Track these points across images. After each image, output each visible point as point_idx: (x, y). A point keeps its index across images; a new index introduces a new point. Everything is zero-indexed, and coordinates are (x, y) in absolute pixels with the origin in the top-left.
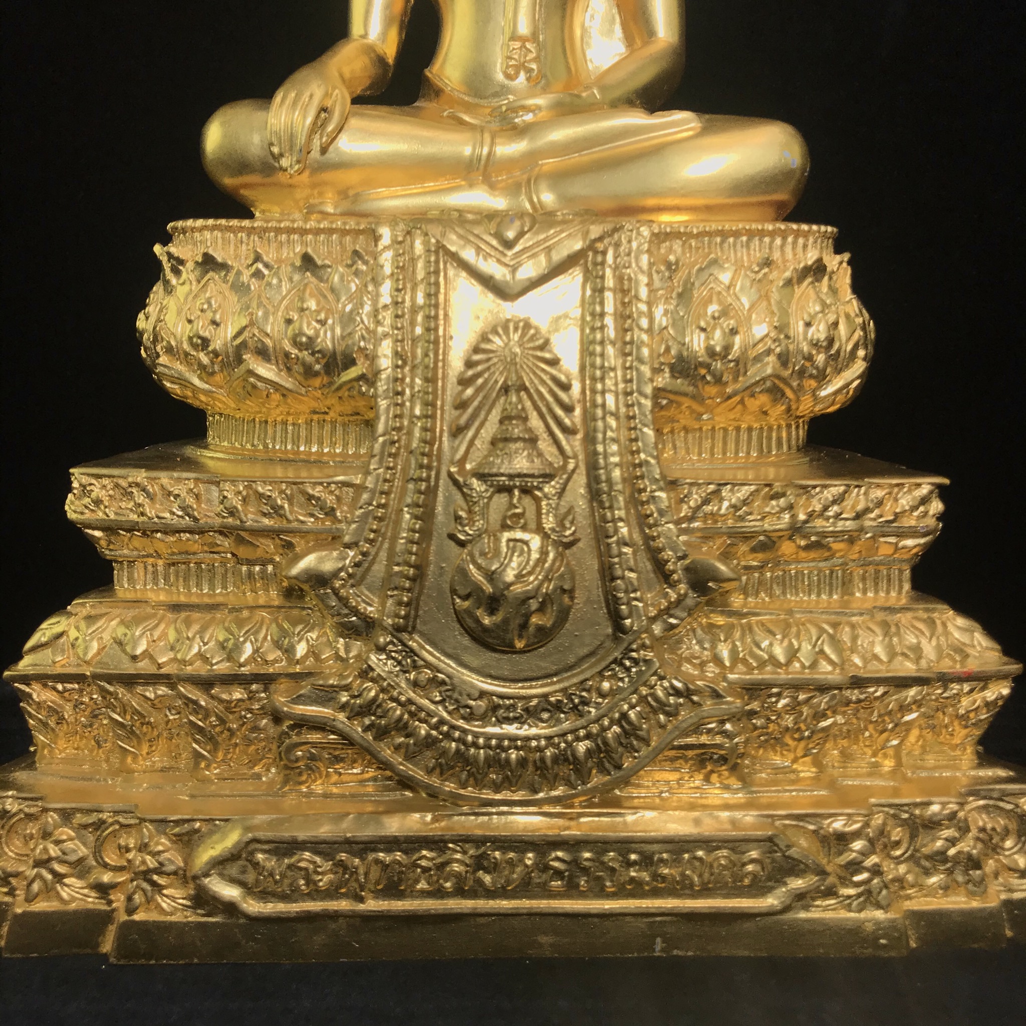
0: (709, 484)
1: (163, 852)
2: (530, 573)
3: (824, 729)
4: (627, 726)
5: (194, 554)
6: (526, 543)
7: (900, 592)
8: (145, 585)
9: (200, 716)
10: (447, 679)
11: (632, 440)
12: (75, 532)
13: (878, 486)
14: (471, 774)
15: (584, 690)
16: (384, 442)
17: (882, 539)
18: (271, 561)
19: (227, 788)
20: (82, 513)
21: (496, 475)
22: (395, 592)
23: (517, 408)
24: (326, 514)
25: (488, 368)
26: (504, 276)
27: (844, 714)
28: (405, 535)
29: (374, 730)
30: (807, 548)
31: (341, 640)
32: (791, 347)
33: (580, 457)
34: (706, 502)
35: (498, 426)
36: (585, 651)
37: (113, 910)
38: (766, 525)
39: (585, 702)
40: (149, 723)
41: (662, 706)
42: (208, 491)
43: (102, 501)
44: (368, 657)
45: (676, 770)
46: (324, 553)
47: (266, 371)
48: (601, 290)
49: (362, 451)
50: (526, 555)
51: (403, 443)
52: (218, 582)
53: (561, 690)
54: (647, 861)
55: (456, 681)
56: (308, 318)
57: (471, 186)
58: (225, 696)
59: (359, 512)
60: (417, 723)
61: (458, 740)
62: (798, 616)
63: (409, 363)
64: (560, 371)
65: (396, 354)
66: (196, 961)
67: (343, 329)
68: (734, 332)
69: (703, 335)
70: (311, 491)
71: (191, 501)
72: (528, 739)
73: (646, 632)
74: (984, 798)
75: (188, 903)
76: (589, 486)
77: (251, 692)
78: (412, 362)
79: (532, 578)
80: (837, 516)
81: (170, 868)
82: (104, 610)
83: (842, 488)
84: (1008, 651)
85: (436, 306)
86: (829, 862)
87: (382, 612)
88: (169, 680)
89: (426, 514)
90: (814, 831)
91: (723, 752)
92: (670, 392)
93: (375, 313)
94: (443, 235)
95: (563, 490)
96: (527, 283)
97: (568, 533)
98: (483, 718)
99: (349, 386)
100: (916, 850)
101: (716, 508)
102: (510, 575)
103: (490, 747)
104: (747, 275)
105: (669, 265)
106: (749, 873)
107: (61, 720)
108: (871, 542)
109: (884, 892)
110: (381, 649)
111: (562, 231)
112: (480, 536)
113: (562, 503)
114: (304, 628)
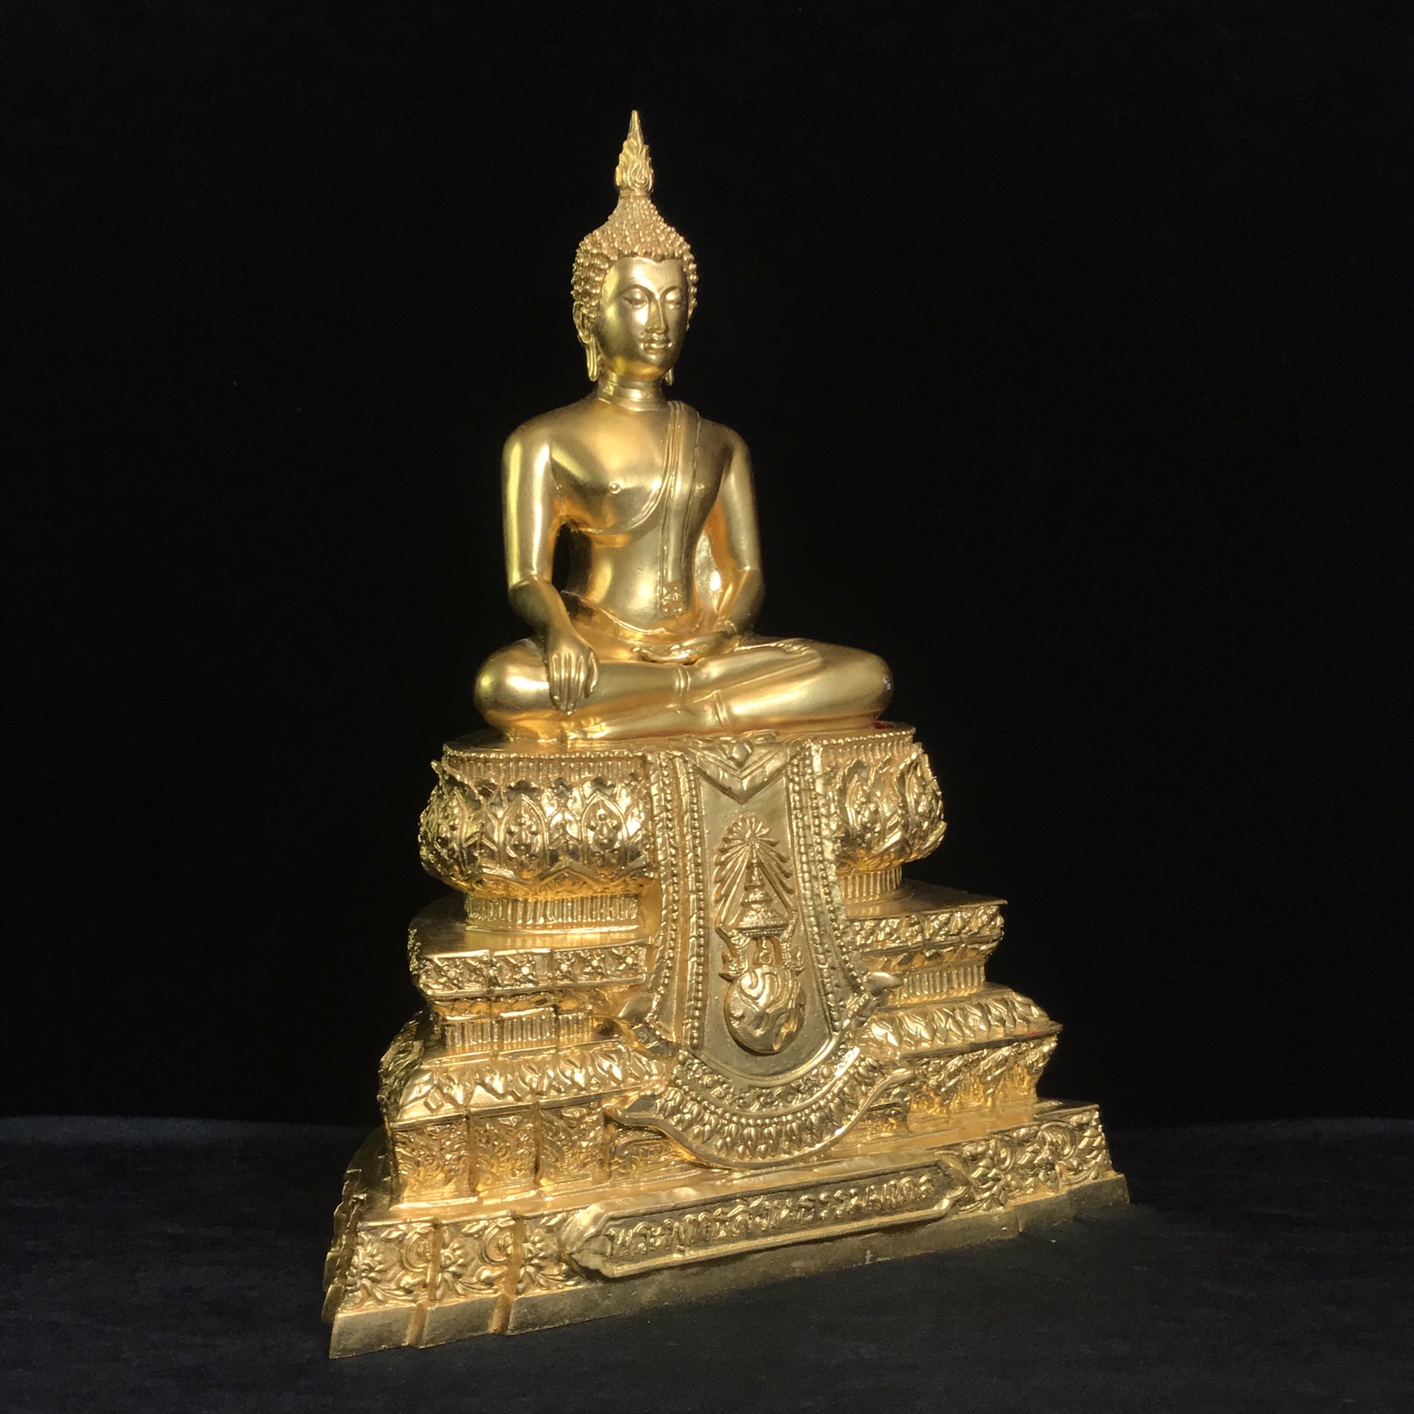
1: (540, 1241)
2: (780, 996)
4: (843, 1098)
5: (524, 1010)
6: (775, 975)
7: (980, 983)
10: (726, 1080)
13: (967, 910)
16: (668, 912)
17: (970, 947)
18: (584, 1010)
22: (689, 1021)
24: (629, 969)
25: (736, 853)
26: (738, 786)
28: (694, 978)
29: (681, 1125)
30: (929, 958)
32: (909, 819)
33: (798, 910)
35: (744, 892)
37: (499, 1296)
39: (815, 1085)
40: (507, 1147)
42: (540, 961)
44: (674, 1071)
46: (638, 997)
47: (575, 866)
50: (776, 983)
54: (862, 1192)
55: (731, 1080)
56: (608, 826)
58: (569, 1115)
63: (681, 852)
64: (780, 850)
65: (670, 846)
66: (567, 1322)
68: (876, 812)
69: (858, 816)
72: (781, 1116)
74: (1050, 1121)
75: (562, 1277)
77: (590, 1109)
78: (683, 851)
83: (947, 915)
84: (1053, 1017)
85: (698, 812)
86: (969, 1177)
87: (681, 1037)
88: (529, 1110)
89: (705, 961)
90: (958, 1156)
91: (899, 1108)
93: (652, 818)
94: (695, 760)
95: (793, 934)
96: (754, 790)
97: (799, 964)
99: (634, 872)
100: (1015, 1163)
106: (924, 1191)
108: (964, 949)
109: (1001, 1194)
110: (682, 1064)
111: (770, 752)
112: (745, 973)
113: (793, 943)
114: (619, 1057)
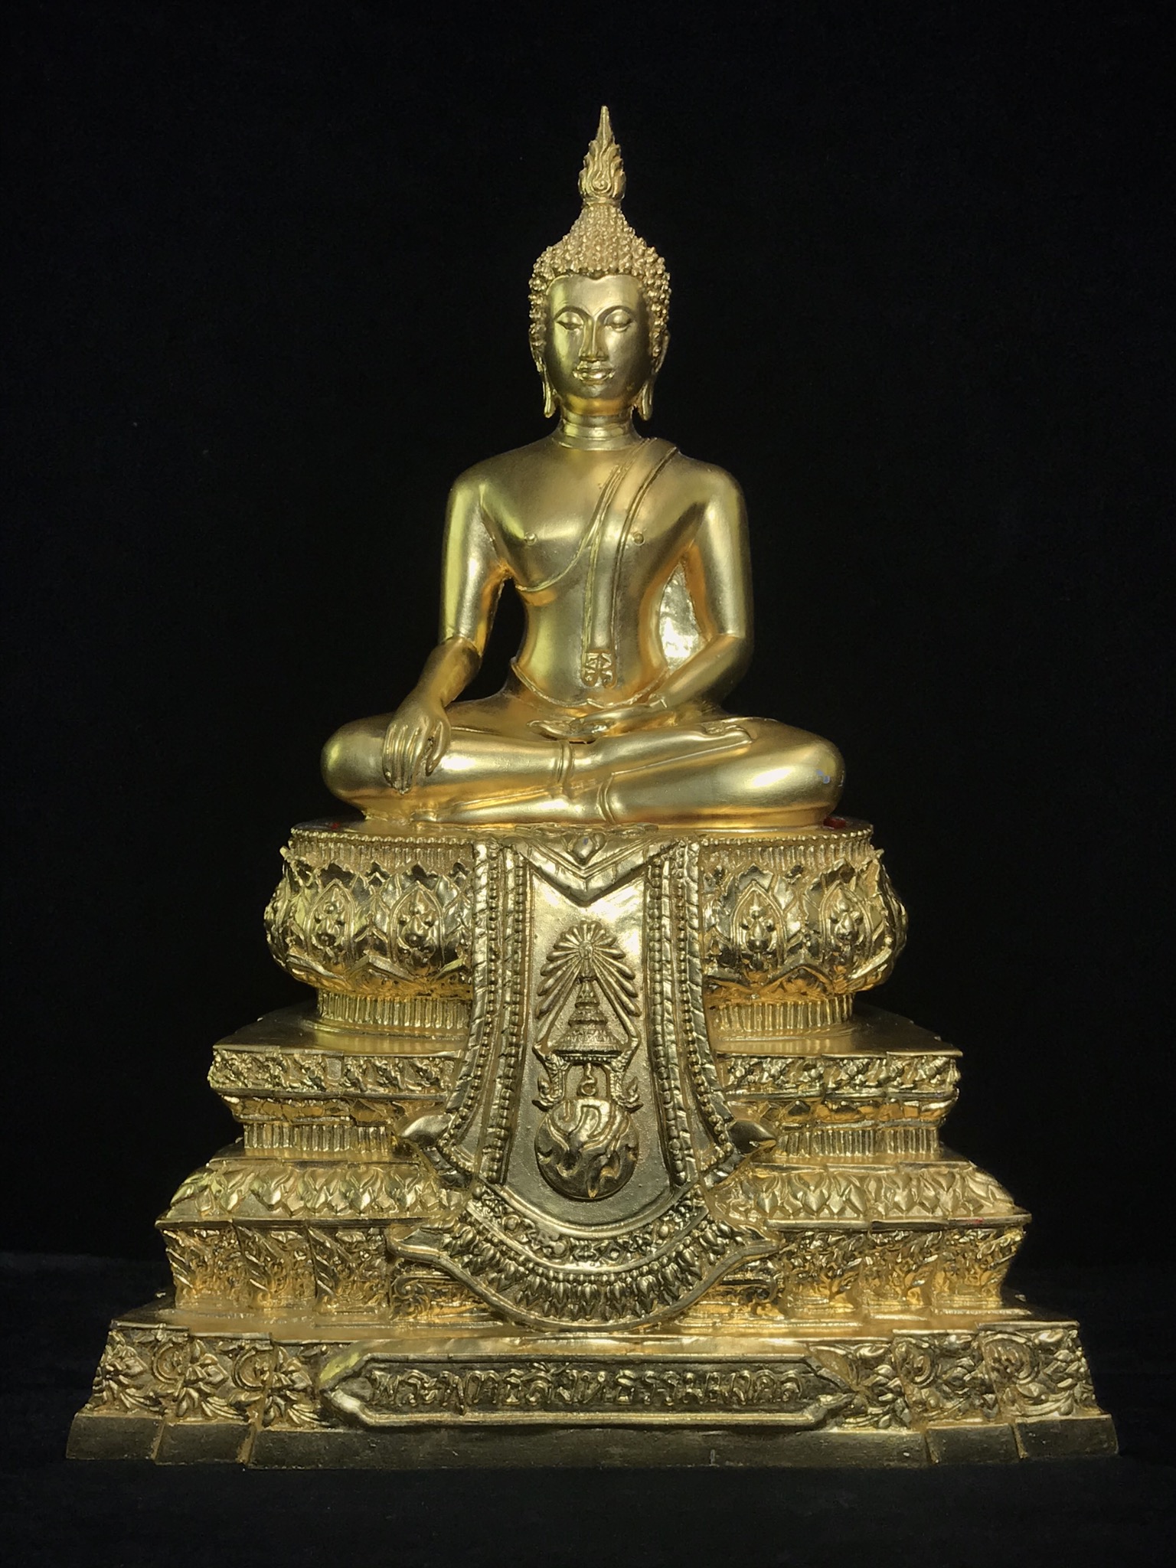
0: (754, 1057)
1: (293, 1371)
2: (600, 1134)
3: (852, 1268)
4: (682, 1264)
5: (318, 1117)
6: (597, 1108)
7: (928, 1149)
8: (272, 1145)
9: (325, 1257)
10: (532, 1224)
11: (685, 1021)
12: (215, 1098)
13: (899, 1058)
14: (552, 1305)
15: (647, 1233)
16: (480, 1023)
17: (906, 1103)
18: (384, 1124)
19: (346, 1319)
20: (224, 1083)
21: (572, 1052)
22: (490, 1150)
23: (589, 996)
24: (431, 1084)
25: (567, 962)
26: (579, 886)
27: (872, 1255)
28: (497, 1102)
29: (472, 1267)
30: (837, 1111)
31: (444, 1191)
32: (820, 940)
33: (643, 1036)
34: (750, 1072)
35: (574, 1009)
36: (647, 1200)
37: (250, 1424)
38: (800, 1093)
39: (647, 1244)
40: (280, 1264)
41: (712, 1247)
42: (332, 1064)
43: (242, 1074)
44: (467, 1205)
45: (728, 1304)
46: (431, 1117)
47: (383, 963)
48: (659, 898)
49: (459, 1026)
50: (597, 1118)
51: (495, 1024)
52: (337, 1141)
53: (627, 1233)
54: (701, 1379)
55: (540, 1225)
56: (418, 921)
57: (553, 797)
58: (346, 1239)
59: (458, 1083)
60: (507, 1260)
61: (541, 1275)
62: (832, 1170)
63: (501, 957)
64: (625, 964)
65: (490, 950)
66: (320, 1466)
67: (446, 928)
68: (771, 929)
69: (745, 932)
70: (419, 1065)
71: (318, 1073)
72: (600, 1274)
73: (698, 1183)
74: (1002, 1333)
75: (316, 1417)
76: (650, 1059)
77: (369, 1235)
78: (504, 956)
79: (602, 1138)
80: (863, 1084)
81: (300, 1385)
82: (238, 1166)
83: (866, 1060)
84: (1019, 1202)
85: (524, 912)
86: (858, 1384)
87: (478, 1167)
88: (300, 1227)
89: (514, 1084)
90: (844, 1356)
91: (765, 1287)
92: (719, 979)
93: (474, 915)
94: (530, 853)
95: (628, 1063)
96: (599, 892)
97: (632, 1100)
98: (563, 1256)
99: (451, 975)
100: (937, 1377)
101: (757, 1078)
102: (583, 1136)
103: (568, 1281)
104: (783, 880)
105: (716, 873)
106: (787, 1390)
107: (203, 1263)
108: (896, 1106)
109: (906, 1411)
110: (477, 1198)
111: (627, 850)
112: (559, 1102)
113: (628, 1074)
114: (412, 1181)
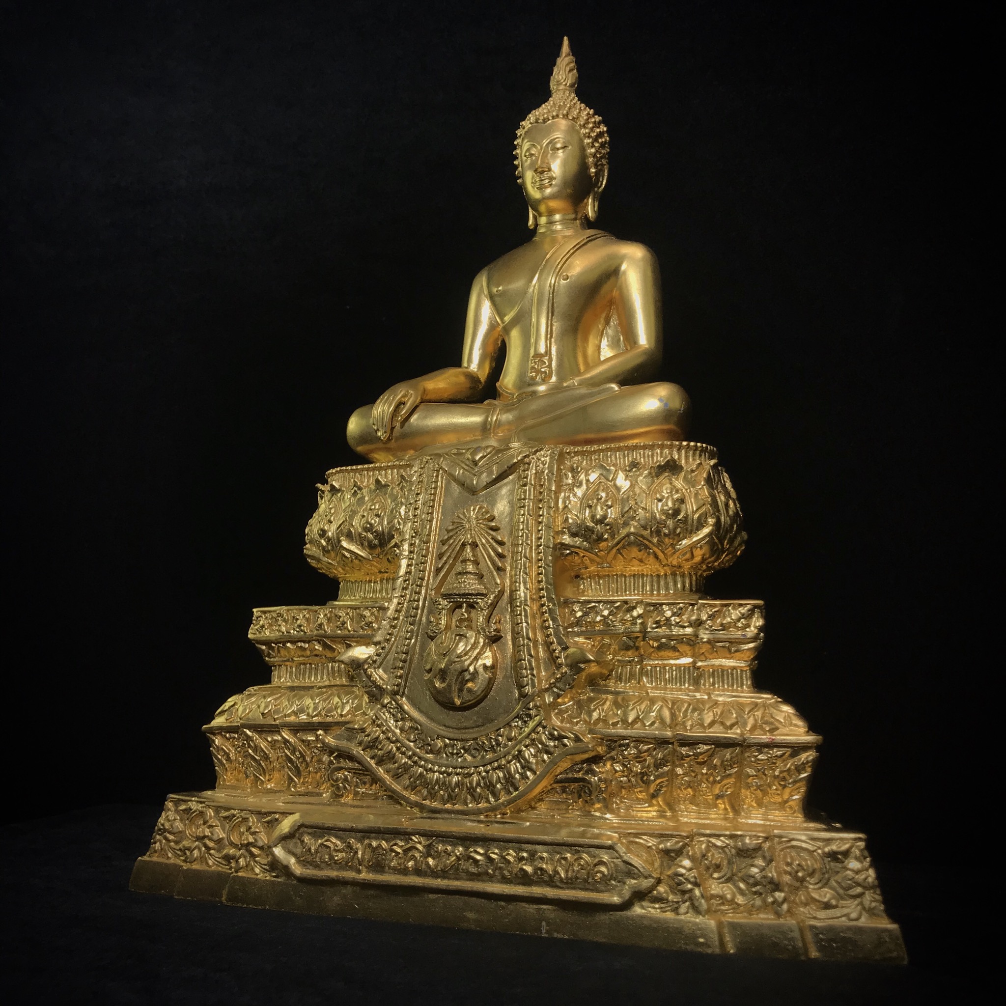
1: (257, 832)
4: (522, 761)
5: (307, 657)
7: (742, 684)
9: (291, 751)
10: (419, 727)
11: (539, 574)
13: (709, 605)
14: (428, 791)
15: (499, 735)
16: (401, 581)
17: (718, 645)
20: (255, 634)
23: (469, 556)
25: (456, 533)
26: (472, 481)
28: (403, 634)
29: (376, 759)
30: (658, 648)
32: (648, 515)
33: (506, 586)
34: (586, 613)
37: (232, 872)
38: (624, 629)
39: (499, 744)
41: (544, 747)
43: (264, 626)
44: (377, 711)
45: (564, 801)
46: (363, 648)
47: (350, 546)
53: (485, 736)
54: (532, 858)
55: (424, 728)
56: (371, 514)
58: (305, 738)
60: (400, 754)
61: (422, 767)
64: (498, 534)
65: (413, 529)
68: (608, 506)
69: (589, 510)
71: (303, 622)
72: (463, 768)
73: (537, 696)
75: (267, 868)
76: (510, 602)
77: (317, 735)
80: (678, 625)
81: (260, 844)
85: (434, 500)
87: (387, 683)
88: (278, 729)
90: (649, 847)
91: (589, 785)
92: (570, 546)
96: (486, 485)
97: (492, 630)
98: (438, 753)
100: (734, 874)
101: (592, 618)
104: (623, 474)
105: (573, 470)
106: (599, 872)
107: (228, 758)
108: (709, 645)
109: (704, 901)
110: (384, 706)
111: (507, 454)
